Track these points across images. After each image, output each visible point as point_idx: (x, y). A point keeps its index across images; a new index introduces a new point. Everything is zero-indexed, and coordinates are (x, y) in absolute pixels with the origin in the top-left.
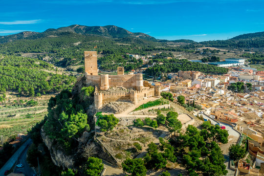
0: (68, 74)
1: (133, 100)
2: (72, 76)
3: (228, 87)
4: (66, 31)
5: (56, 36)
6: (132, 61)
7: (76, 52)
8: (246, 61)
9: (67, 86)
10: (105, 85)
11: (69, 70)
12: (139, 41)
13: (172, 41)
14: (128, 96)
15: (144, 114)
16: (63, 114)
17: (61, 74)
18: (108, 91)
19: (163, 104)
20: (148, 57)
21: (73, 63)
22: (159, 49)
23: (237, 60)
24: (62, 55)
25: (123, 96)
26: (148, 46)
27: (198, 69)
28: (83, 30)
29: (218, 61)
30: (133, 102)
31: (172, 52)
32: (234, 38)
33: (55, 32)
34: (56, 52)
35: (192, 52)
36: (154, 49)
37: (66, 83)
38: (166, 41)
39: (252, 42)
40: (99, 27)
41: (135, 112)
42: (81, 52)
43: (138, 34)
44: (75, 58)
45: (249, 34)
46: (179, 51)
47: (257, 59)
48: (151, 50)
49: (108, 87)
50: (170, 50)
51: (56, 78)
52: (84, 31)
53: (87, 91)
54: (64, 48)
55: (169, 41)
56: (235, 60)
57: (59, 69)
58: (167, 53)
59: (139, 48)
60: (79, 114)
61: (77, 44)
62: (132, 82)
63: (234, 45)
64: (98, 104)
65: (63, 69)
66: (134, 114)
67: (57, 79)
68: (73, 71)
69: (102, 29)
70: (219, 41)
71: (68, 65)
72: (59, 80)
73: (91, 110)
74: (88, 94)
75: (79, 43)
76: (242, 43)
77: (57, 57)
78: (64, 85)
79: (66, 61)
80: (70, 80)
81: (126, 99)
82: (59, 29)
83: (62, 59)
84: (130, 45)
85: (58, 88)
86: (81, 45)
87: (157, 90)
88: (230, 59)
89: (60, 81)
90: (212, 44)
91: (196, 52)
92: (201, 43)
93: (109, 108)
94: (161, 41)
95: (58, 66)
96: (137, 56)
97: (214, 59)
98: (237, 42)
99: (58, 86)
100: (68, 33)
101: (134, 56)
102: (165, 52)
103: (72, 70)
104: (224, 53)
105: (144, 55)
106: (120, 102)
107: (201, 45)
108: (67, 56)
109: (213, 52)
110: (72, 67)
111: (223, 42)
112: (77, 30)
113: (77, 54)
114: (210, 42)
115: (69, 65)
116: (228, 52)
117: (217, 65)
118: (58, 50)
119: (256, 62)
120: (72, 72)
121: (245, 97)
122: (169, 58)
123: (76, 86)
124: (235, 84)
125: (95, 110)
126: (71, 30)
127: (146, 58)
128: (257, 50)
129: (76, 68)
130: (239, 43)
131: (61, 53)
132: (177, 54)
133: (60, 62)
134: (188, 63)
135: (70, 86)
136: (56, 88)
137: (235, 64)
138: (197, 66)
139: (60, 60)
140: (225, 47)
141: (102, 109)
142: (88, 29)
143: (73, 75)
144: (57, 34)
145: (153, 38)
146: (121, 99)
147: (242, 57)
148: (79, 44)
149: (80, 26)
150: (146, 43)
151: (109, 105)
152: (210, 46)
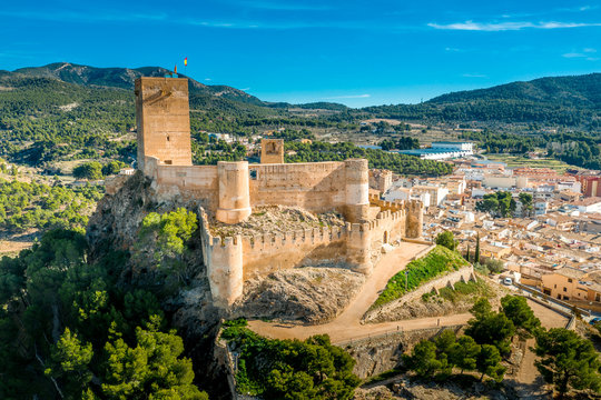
0: (48, 181)
1: (361, 259)
2: (61, 186)
3: (477, 204)
4: (38, 77)
5: (11, 89)
6: (219, 148)
7: (67, 128)
8: (474, 148)
9: (49, 213)
10: (237, 204)
11: (49, 173)
12: (224, 104)
13: (299, 106)
14: (340, 245)
15: (413, 315)
16: (69, 342)
17: (28, 181)
18: (250, 227)
19: (456, 268)
20: (255, 138)
21: (61, 154)
22: (276, 122)
23: (457, 146)
24: (28, 133)
25: (322, 246)
26: (249, 116)
27: (383, 164)
28: (83, 75)
29: (417, 147)
30: (361, 266)
31: (309, 129)
32: (432, 101)
33: (6, 78)
34: (11, 128)
35: (353, 128)
36: (265, 121)
37: (44, 205)
38: (285, 105)
39: (472, 108)
40: (124, 70)
41: (385, 310)
42: (82, 128)
43: (219, 88)
44: (66, 141)
45: (462, 93)
46: (323, 125)
47: (498, 142)
48: (257, 124)
49: (247, 210)
50: (302, 124)
51: (15, 191)
52: (85, 79)
53: (171, 229)
54: (33, 118)
55: (293, 107)
56: (453, 146)
57: (22, 169)
58: (299, 129)
59: (228, 118)
60: (142, 334)
61: (69, 108)
62: (332, 190)
63: (436, 115)
64: (226, 286)
65: (31, 169)
66: (381, 319)
67: (17, 196)
68: (62, 175)
69: (131, 74)
70: (403, 107)
71: (46, 160)
72: (22, 199)
73: (193, 312)
74: (179, 245)
75: (74, 105)
76: (452, 111)
77: (13, 140)
78: (39, 210)
79: (42, 150)
80: (56, 197)
81: (330, 256)
82: (18, 71)
83: (28, 144)
84: (205, 112)
85: (20, 220)
86: (79, 109)
87: (413, 217)
88: (440, 142)
89: (26, 202)
90: (390, 111)
91: (363, 129)
92: (366, 109)
93: (278, 297)
94: (273, 106)
95: (19, 163)
96: (227, 136)
97: (408, 143)
98: (440, 108)
99: (19, 215)
100: (44, 82)
101: (219, 136)
102: (293, 128)
103: (59, 173)
104: (424, 131)
105: (242, 134)
106: (311, 269)
107: (367, 114)
108: (42, 138)
109: (397, 128)
110: (57, 165)
111: (412, 108)
112: (68, 74)
113: (69, 133)
114: (384, 108)
115: (49, 158)
116: (429, 128)
117: (419, 156)
118: (15, 121)
119: (497, 149)
120: (60, 178)
121: (529, 227)
122: (304, 141)
123: (104, 212)
124: (492, 196)
125: (216, 311)
126: (50, 75)
127: (250, 142)
128: (484, 124)
129: (69, 166)
130: (446, 110)
131: (25, 129)
132: (320, 134)
133: (24, 152)
134: (356, 150)
135: (56, 215)
136: (13, 222)
137: (456, 154)
138: (379, 157)
139: (22, 148)
140: (418, 118)
141: (247, 307)
142: (96, 75)
143: (63, 183)
144: (14, 84)
145: (254, 98)
146: (313, 256)
147: (464, 138)
148: (74, 109)
149: (74, 65)
150: (242, 108)
151: (276, 288)
152: (386, 117)
